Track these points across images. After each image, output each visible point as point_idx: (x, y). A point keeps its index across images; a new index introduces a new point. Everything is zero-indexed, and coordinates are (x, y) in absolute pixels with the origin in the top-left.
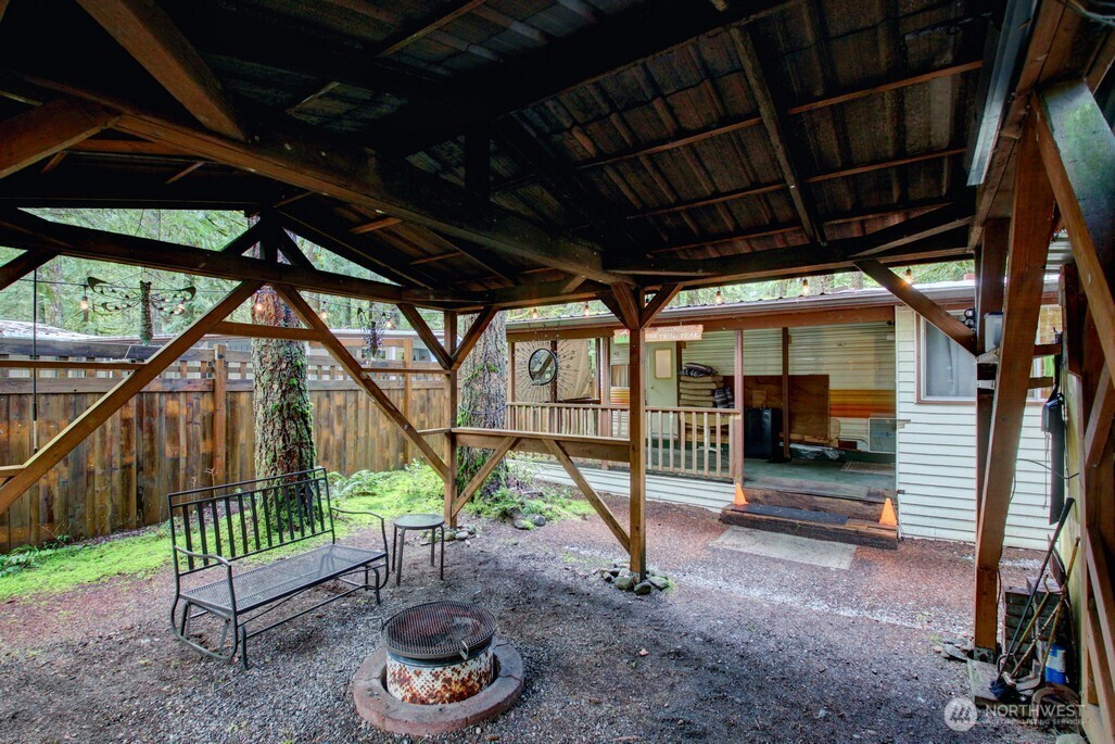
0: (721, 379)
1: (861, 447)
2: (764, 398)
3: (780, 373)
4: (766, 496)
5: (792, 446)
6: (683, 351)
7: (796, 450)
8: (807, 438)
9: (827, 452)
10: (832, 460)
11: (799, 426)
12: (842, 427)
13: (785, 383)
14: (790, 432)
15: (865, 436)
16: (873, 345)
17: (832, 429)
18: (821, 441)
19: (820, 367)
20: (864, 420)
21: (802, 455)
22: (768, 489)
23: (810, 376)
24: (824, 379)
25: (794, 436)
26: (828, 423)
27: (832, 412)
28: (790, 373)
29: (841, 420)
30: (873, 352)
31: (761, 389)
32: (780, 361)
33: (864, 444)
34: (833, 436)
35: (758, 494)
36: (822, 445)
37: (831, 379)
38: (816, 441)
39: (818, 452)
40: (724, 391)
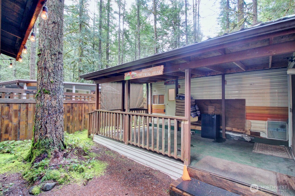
0: (194, 101)
1: (262, 135)
2: (213, 110)
3: (221, 98)
4: (203, 176)
5: (227, 133)
6: (179, 89)
7: (228, 135)
8: (234, 130)
9: (244, 137)
10: (247, 141)
11: (230, 123)
12: (252, 124)
13: (223, 103)
14: (226, 126)
15: (265, 130)
16: (269, 84)
17: (247, 126)
18: (241, 131)
19: (240, 95)
20: (264, 122)
21: (231, 138)
22: (204, 171)
23: (236, 100)
24: (243, 101)
25: (227, 128)
26: (245, 122)
27: (247, 117)
28: (226, 98)
29: (252, 121)
30: (269, 88)
31: (212, 106)
32: (221, 93)
33: (264, 134)
34: (247, 129)
35: (198, 173)
36: (242, 133)
37: (247, 101)
38: (239, 131)
39: (240, 137)
40: (195, 106)
